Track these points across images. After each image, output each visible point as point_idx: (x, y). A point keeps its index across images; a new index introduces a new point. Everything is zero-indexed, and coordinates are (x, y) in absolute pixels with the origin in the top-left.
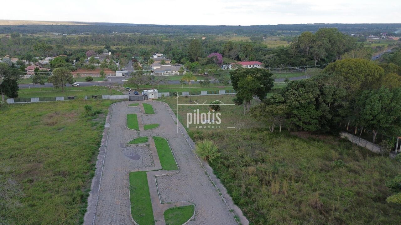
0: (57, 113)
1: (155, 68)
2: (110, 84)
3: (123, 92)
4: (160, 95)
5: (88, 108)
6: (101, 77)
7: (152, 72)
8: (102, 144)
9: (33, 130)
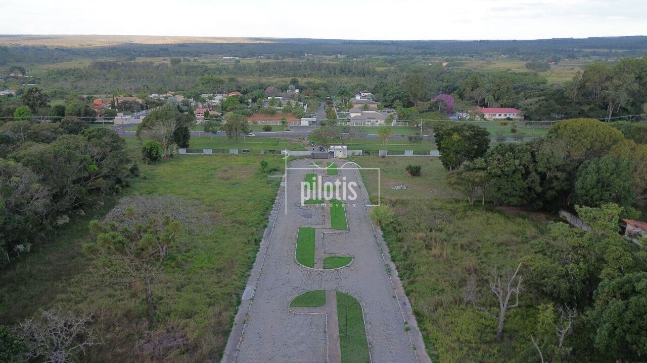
0: (231, 168)
2: (292, 135)
3: (306, 148)
5: (264, 164)
6: (282, 126)
8: (276, 201)
9: (209, 184)
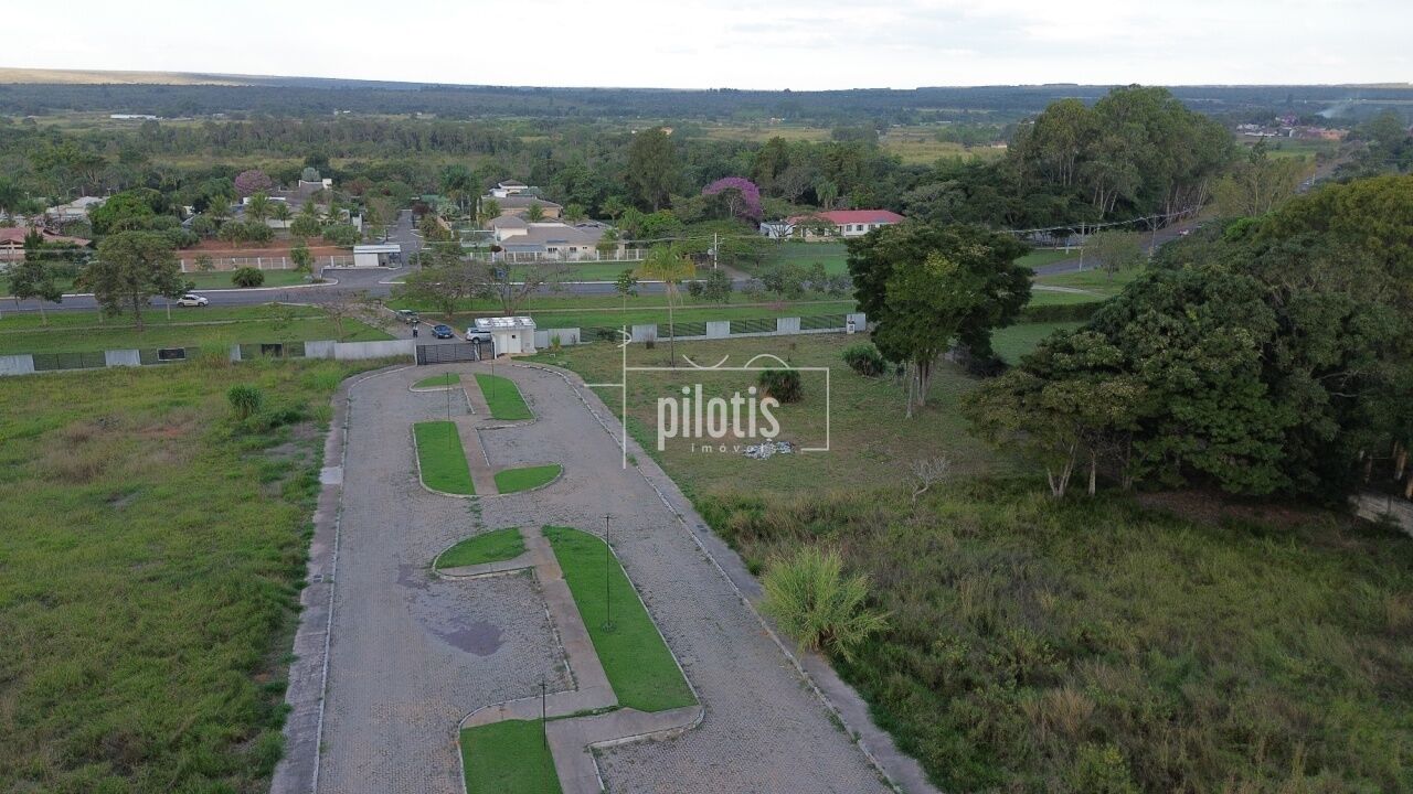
0: (106, 424)
1: (505, 234)
2: (337, 293)
3: (390, 330)
4: (545, 337)
5: (245, 400)
6: (295, 271)
7: (496, 249)
8: (314, 569)
